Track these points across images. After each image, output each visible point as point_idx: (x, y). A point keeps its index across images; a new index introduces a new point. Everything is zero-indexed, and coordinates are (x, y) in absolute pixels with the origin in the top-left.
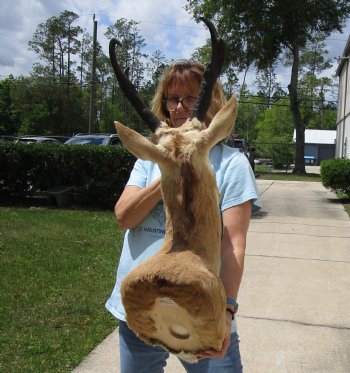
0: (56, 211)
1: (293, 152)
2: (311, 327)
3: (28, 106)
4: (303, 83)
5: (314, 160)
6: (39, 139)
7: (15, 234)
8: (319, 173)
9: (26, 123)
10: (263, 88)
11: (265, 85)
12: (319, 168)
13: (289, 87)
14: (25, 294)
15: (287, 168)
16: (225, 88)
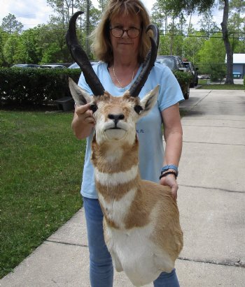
0: (63, 114)
1: (225, 69)
2: (233, 193)
3: (47, 44)
4: (231, 21)
5: (241, 75)
6: (53, 66)
7: (34, 130)
8: (242, 83)
9: (46, 56)
10: (204, 26)
11: (205, 24)
12: (243, 80)
13: (222, 24)
14: (38, 170)
15: (221, 81)
16: (177, 27)
